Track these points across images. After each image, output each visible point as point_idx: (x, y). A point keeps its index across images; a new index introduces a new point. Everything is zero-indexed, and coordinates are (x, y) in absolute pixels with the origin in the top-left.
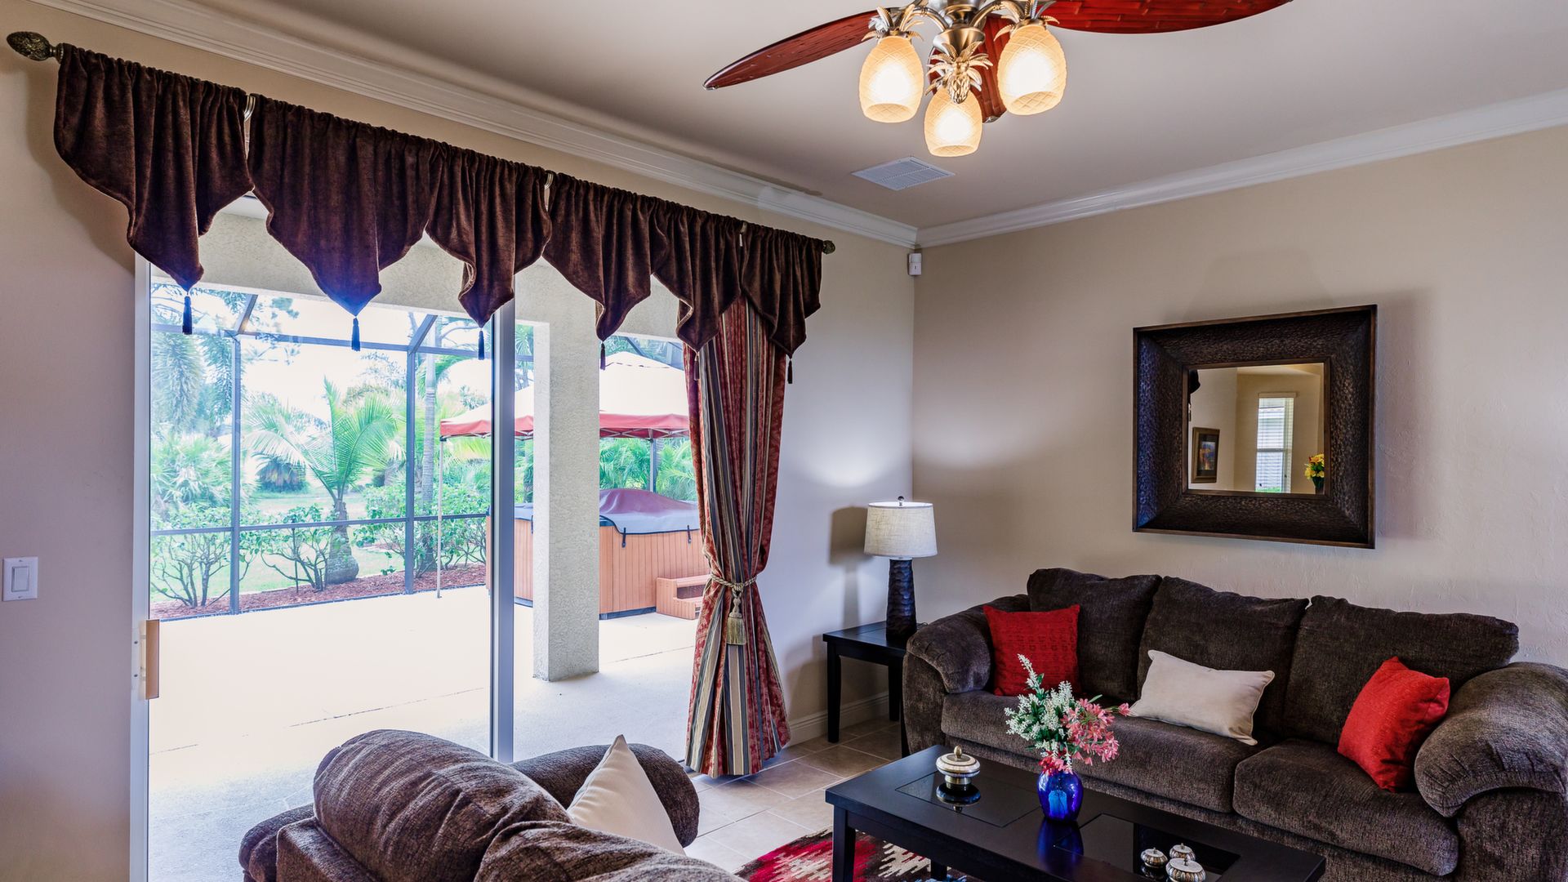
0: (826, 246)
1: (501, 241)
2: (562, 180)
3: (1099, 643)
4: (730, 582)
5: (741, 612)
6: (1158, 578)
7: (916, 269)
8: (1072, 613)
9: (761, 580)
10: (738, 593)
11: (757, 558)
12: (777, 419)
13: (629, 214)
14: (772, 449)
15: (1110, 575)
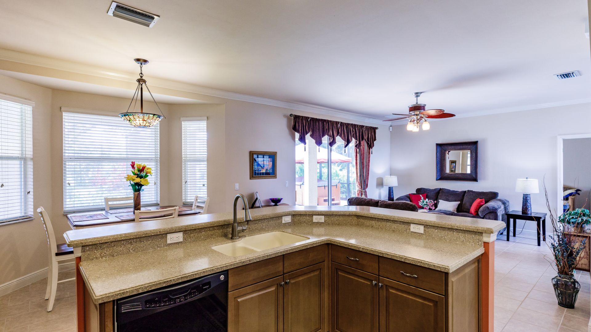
0: (376, 128)
1: (334, 134)
2: (341, 123)
4: (362, 190)
5: (364, 195)
6: (441, 189)
7: (391, 130)
8: (425, 195)
9: (367, 190)
10: (364, 192)
11: (366, 186)
12: (369, 161)
15: (432, 188)
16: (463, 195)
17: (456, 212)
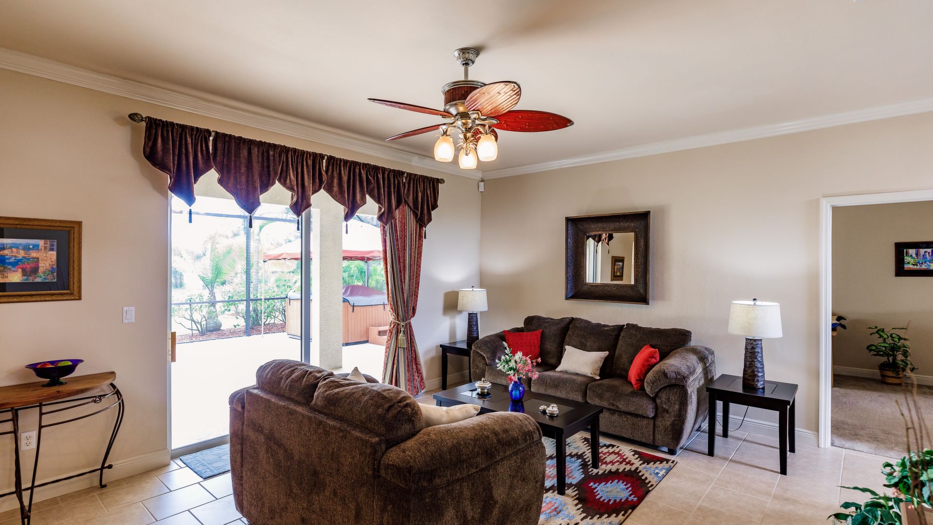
0: (439, 181)
1: (306, 184)
2: (331, 159)
3: (548, 344)
4: (400, 321)
5: (404, 334)
6: (573, 318)
7: (482, 189)
8: (538, 332)
9: (413, 321)
10: (403, 326)
11: (411, 312)
12: (420, 254)
13: (358, 170)
14: (418, 266)
15: (555, 317)
16: (616, 335)
17: (598, 378)
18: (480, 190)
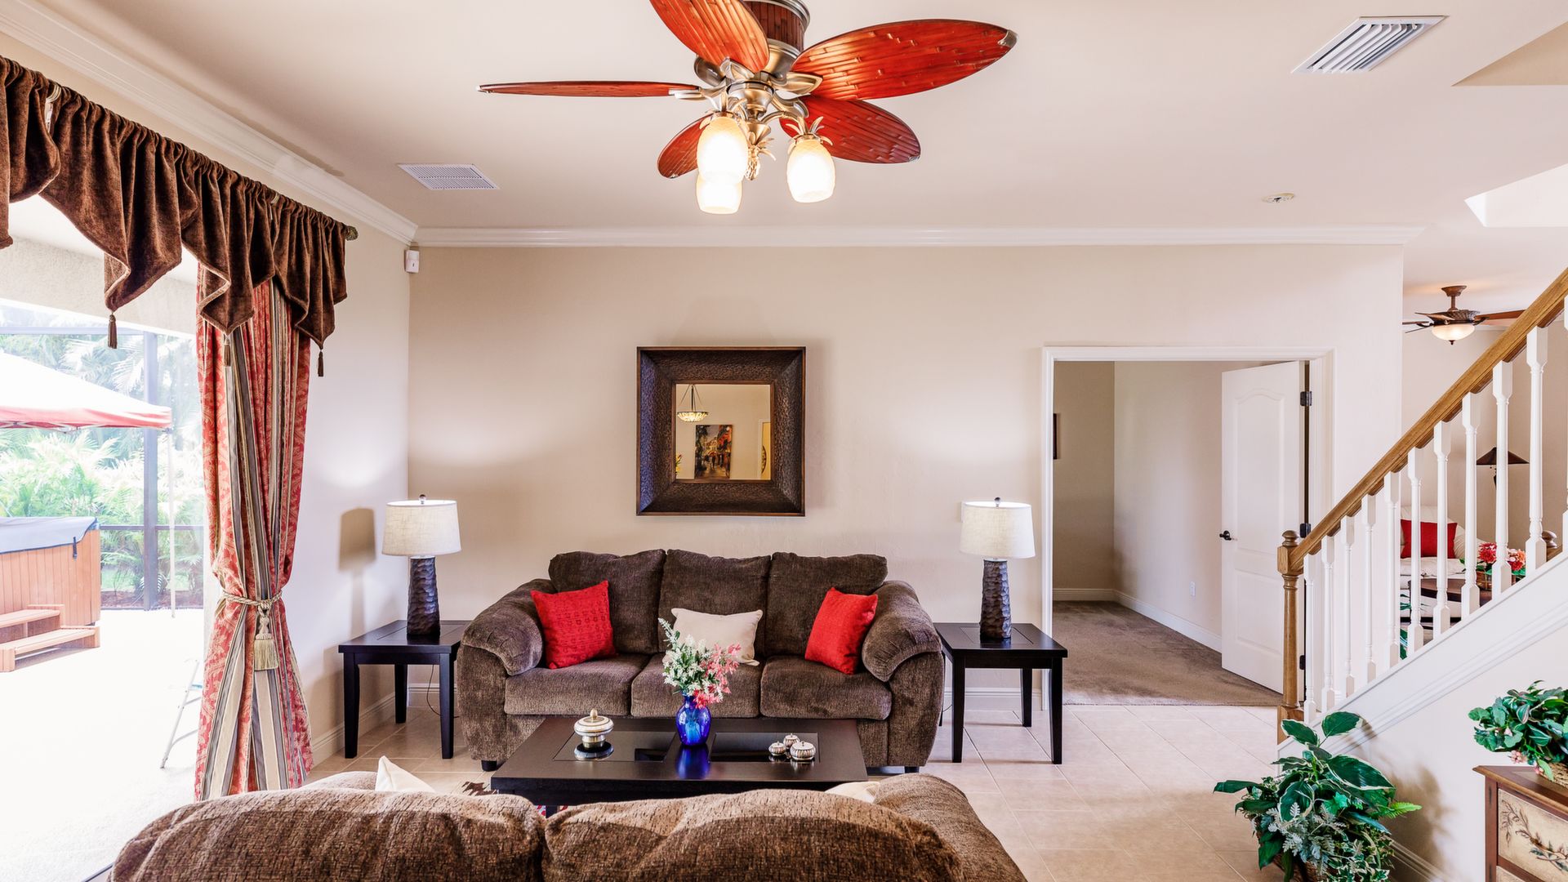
0: (349, 232)
2: (70, 98)
3: (627, 610)
4: (254, 599)
5: (270, 631)
6: (664, 552)
7: (414, 265)
8: (603, 587)
10: (265, 611)
11: (281, 571)
12: (302, 414)
13: (152, 157)
14: (296, 448)
15: (621, 552)
16: (762, 577)
17: (756, 663)
18: (410, 268)
